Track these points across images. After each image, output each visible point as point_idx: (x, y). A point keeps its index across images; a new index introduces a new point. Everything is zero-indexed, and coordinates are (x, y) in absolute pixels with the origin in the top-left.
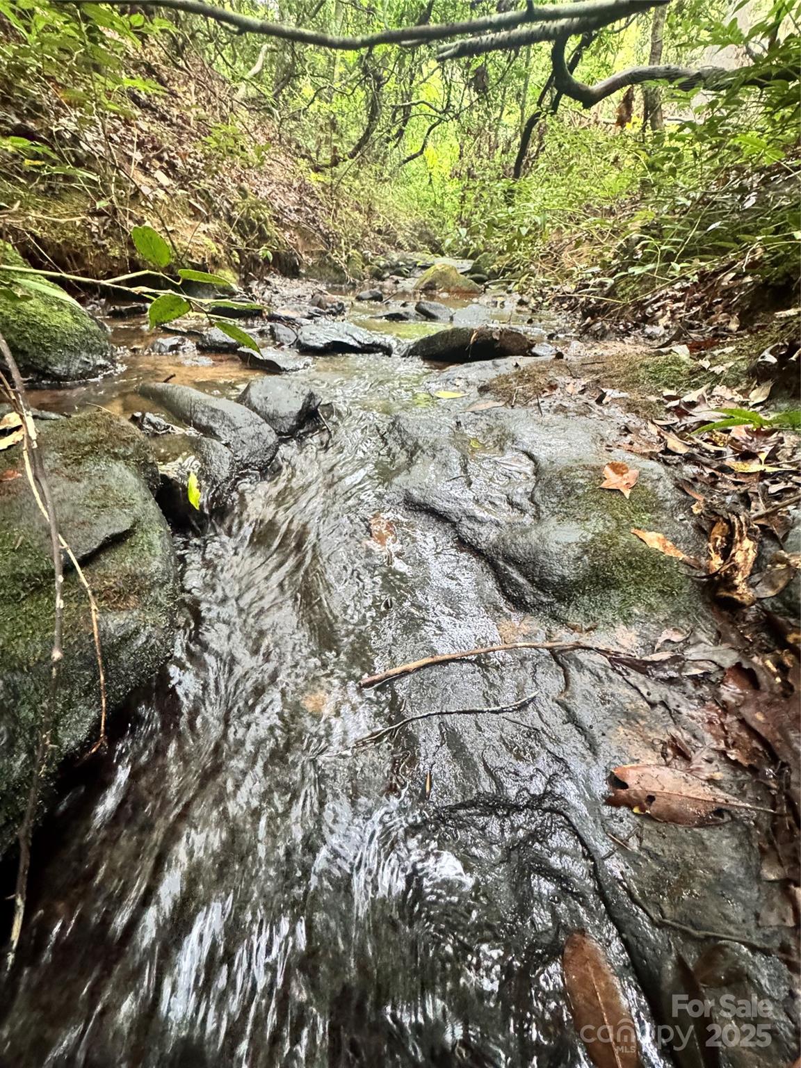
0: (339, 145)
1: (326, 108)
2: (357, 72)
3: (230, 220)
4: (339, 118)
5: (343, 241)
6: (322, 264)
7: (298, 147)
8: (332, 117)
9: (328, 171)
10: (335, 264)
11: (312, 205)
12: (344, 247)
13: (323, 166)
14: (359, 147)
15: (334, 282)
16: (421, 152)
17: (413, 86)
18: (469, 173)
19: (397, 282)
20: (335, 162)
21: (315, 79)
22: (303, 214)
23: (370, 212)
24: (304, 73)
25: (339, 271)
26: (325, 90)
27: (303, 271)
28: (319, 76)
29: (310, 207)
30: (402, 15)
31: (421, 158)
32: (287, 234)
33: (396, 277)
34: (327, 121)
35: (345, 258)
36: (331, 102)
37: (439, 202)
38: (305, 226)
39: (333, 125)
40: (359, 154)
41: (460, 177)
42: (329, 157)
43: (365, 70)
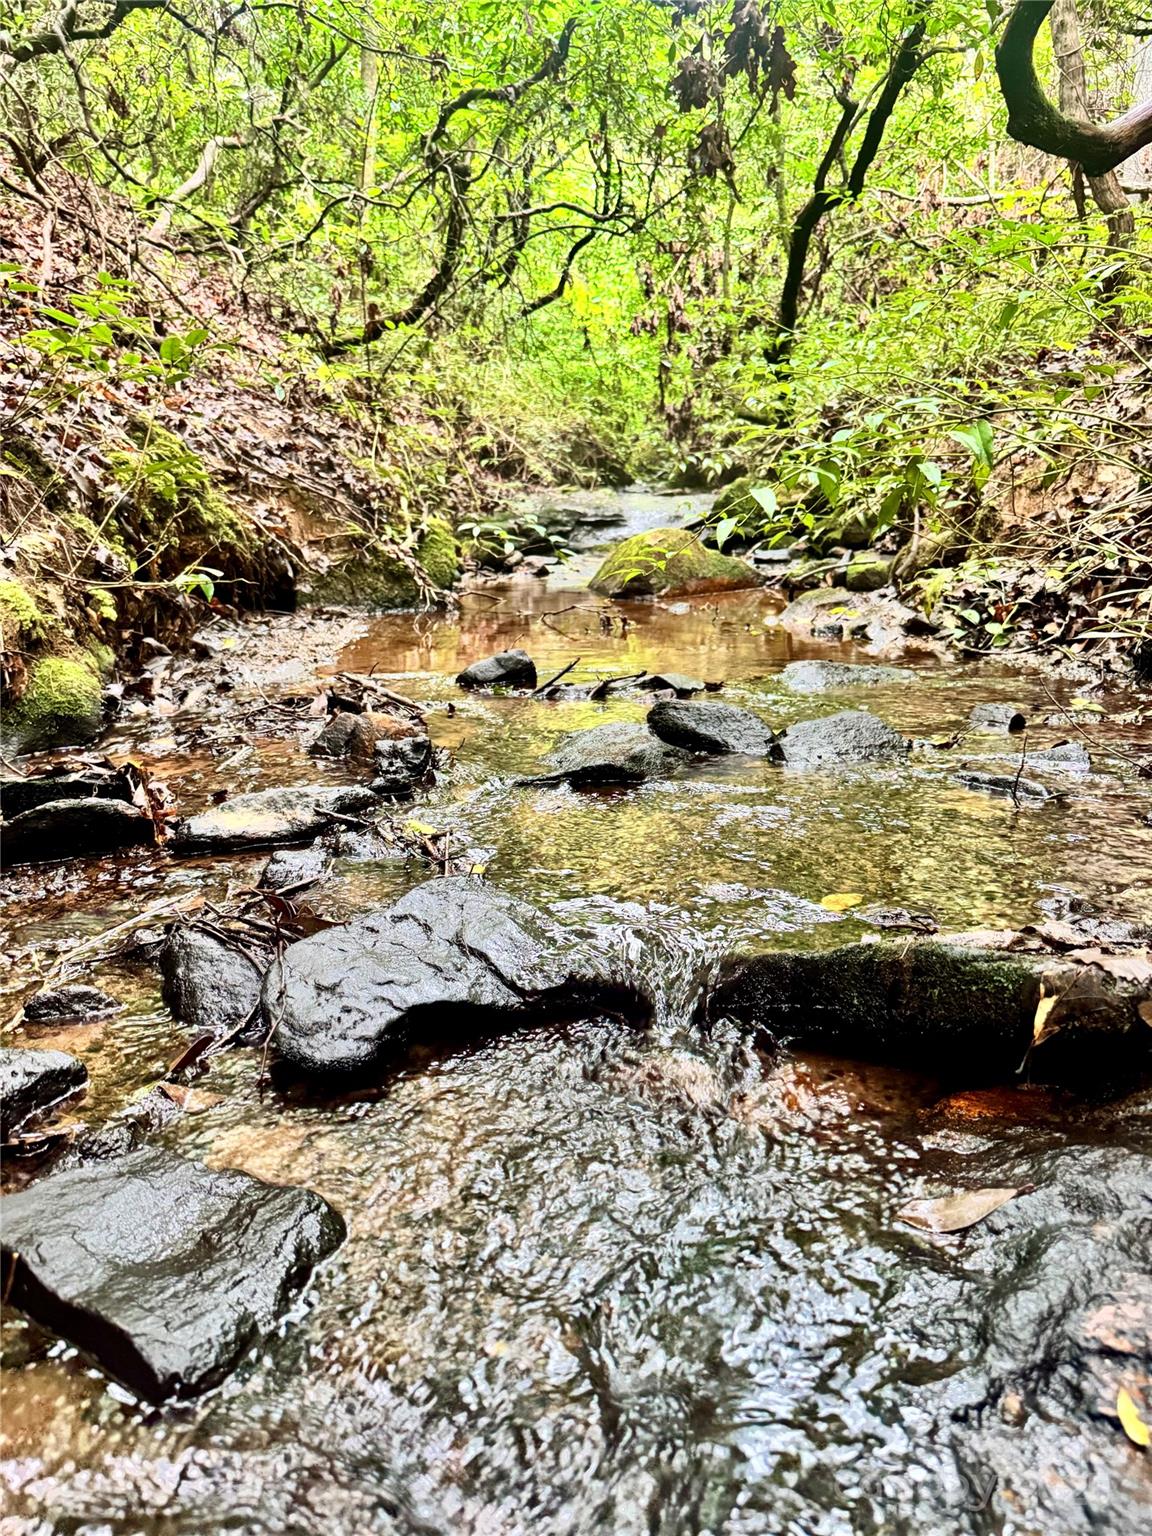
0: (378, 300)
1: (348, 236)
2: (416, 166)
3: (96, 507)
4: (377, 251)
5: (404, 502)
6: (356, 567)
7: (288, 313)
8: (363, 250)
9: (360, 350)
10: (391, 561)
11: (323, 430)
12: (408, 516)
13: (348, 342)
14: (426, 299)
15: (390, 603)
16: (559, 292)
17: (531, 179)
18: (671, 321)
19: (542, 572)
20: (374, 332)
21: (323, 188)
22: (303, 455)
23: (462, 421)
24: (299, 180)
25: (401, 577)
26: (347, 204)
27: (305, 588)
28: (331, 181)
29: (319, 435)
30: (504, 63)
31: (557, 302)
32: (261, 508)
33: (538, 561)
34: (354, 259)
35: (412, 539)
36: (359, 224)
37: (609, 380)
38: (307, 483)
39: (367, 265)
40: (427, 312)
41: (653, 331)
42: (361, 323)
43: (432, 161)
